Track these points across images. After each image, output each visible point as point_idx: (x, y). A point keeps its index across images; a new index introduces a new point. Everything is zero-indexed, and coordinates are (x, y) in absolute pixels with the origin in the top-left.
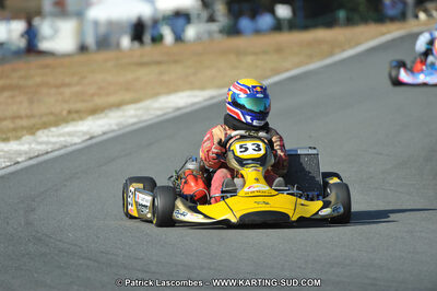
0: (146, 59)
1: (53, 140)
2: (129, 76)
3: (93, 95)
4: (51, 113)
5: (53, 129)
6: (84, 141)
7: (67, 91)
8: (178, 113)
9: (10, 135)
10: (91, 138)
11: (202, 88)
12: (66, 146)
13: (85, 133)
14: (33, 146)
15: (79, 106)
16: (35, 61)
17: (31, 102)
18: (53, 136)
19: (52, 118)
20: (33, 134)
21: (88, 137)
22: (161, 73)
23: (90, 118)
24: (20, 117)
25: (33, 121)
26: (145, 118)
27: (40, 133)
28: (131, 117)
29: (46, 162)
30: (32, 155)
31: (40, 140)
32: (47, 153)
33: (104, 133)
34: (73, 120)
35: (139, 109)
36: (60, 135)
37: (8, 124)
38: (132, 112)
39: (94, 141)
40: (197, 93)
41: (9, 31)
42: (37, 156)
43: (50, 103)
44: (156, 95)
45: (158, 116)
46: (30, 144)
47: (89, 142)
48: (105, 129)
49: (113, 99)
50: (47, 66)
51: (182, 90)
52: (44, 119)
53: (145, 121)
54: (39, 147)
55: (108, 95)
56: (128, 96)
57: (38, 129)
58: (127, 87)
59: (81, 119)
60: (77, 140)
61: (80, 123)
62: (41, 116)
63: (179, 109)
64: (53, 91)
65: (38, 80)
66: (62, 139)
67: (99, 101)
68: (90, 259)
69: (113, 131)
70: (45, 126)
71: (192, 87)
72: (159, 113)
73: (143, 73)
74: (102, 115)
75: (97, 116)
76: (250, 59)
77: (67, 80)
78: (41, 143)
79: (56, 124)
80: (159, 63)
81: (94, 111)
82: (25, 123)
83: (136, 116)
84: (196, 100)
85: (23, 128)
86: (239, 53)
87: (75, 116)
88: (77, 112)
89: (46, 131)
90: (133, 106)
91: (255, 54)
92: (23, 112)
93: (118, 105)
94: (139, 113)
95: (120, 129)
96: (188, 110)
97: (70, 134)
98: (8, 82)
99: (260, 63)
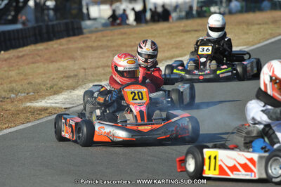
0: (188, 28)
2: (178, 40)
9: (102, 77)
37: (101, 70)
41: (100, 10)
49: (167, 54)
50: (125, 33)
56: (177, 52)
64: (129, 49)
65: (119, 42)
68: (155, 157)
76: (257, 27)
77: (137, 42)
80: (196, 31)
86: (249, 24)
91: (260, 24)
98: (100, 44)
99: (262, 30)
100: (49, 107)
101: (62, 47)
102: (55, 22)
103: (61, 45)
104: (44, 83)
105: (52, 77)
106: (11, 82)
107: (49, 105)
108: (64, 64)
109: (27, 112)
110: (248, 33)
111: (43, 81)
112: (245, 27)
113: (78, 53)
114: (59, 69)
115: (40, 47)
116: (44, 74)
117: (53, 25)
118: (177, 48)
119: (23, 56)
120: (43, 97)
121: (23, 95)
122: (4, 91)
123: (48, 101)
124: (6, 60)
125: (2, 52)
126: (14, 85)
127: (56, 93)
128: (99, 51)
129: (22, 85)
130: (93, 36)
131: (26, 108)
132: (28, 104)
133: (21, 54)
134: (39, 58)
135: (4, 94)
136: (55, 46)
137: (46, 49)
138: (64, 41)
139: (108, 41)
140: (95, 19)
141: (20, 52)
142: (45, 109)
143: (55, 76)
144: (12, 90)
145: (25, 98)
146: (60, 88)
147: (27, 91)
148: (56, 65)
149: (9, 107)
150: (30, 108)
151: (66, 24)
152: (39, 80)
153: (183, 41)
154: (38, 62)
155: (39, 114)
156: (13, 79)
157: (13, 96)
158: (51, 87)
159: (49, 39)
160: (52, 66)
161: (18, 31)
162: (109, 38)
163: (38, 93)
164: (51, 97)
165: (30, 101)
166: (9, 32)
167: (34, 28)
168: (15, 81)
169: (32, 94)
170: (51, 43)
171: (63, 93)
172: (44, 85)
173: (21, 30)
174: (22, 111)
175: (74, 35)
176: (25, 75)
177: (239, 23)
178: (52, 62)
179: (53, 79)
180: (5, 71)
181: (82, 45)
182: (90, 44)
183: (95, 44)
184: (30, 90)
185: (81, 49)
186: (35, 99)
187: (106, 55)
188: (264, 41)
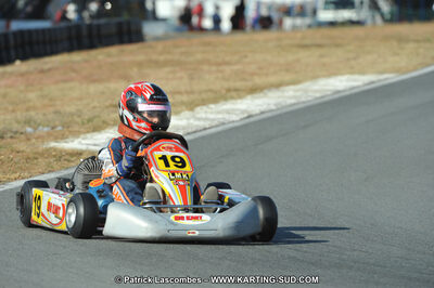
0: (307, 42)
1: (212, 116)
2: (290, 57)
3: (253, 74)
4: (211, 91)
5: (212, 106)
6: (241, 119)
7: (228, 70)
8: (336, 96)
10: (249, 117)
11: (362, 72)
12: (223, 124)
13: (243, 112)
14: (192, 121)
15: (239, 84)
16: (197, 38)
17: (191, 78)
18: (212, 113)
19: (211, 95)
20: (192, 109)
21: (246, 115)
22: (322, 56)
23: (249, 97)
24: (179, 93)
25: (192, 97)
26: (303, 99)
27: (198, 109)
28: (290, 98)
29: (203, 138)
30: (190, 131)
31: (198, 116)
32: (205, 129)
33: (262, 113)
34: (232, 98)
35: (298, 91)
36: (219, 113)
38: (291, 93)
39: (252, 120)
40: (356, 77)
41: (173, 7)
42: (195, 132)
43: (210, 80)
44: (315, 77)
45: (317, 98)
46: (188, 119)
47: (247, 121)
48: (264, 108)
49: (273, 79)
50: (209, 44)
51: (342, 74)
52: (204, 96)
53: (304, 102)
54: (197, 123)
55: (267, 75)
56: (287, 77)
57: (198, 105)
58: (288, 68)
59: (240, 97)
60: (234, 118)
61: (239, 101)
62: (200, 93)
63: (339, 92)
64: (214, 68)
65: (199, 56)
66: (220, 116)
67: (258, 81)
69: (272, 111)
70: (204, 102)
71: (352, 71)
72: (318, 95)
73: (303, 55)
74: (261, 95)
75: (255, 95)
76: (411, 46)
77: (227, 59)
78: (199, 119)
79: (215, 101)
80: (319, 46)
81: (254, 90)
82: (185, 98)
83: (295, 97)
84: (355, 84)
85: (183, 103)
86: (401, 40)
87: (234, 94)
88: (236, 90)
89: (205, 108)
90: (292, 87)
91: (417, 41)
92: (183, 89)
93: (278, 86)
94: (298, 94)
95: (278, 109)
96: (348, 93)
97: (228, 112)
98: (169, 57)
99: (421, 50)
100: (85, 151)
101: (110, 60)
102: (102, 21)
103: (109, 55)
104: (79, 113)
105: (92, 105)
106: (28, 110)
107: (84, 147)
108: (113, 85)
109: (50, 156)
110: (398, 55)
111: (78, 110)
112: (395, 44)
113: (135, 70)
114: (103, 93)
115: (77, 57)
116: (80, 99)
117: (99, 26)
118: (287, 71)
119: (50, 70)
120: (76, 134)
121: (46, 129)
122: (18, 122)
123: (83, 142)
124: (22, 75)
125: (18, 62)
126: (32, 113)
127: (97, 129)
128: (167, 69)
129: (44, 115)
130: (160, 46)
131: (48, 150)
132: (53, 144)
133: (46, 67)
134: (73, 75)
135: (16, 127)
136: (100, 57)
137: (86, 61)
138: (114, 50)
139: (182, 53)
140: (164, 20)
141: (46, 63)
142: (79, 154)
143: (96, 104)
144: (28, 122)
145: (49, 134)
146: (104, 122)
147: (52, 124)
148: (100, 87)
149: (22, 146)
150: (55, 149)
151: (120, 25)
152: (71, 109)
153: (298, 61)
154: (71, 80)
155: (69, 161)
156: (31, 104)
157: (29, 130)
158: (90, 120)
159: (92, 46)
160: (93, 88)
161: (43, 31)
162: (183, 49)
163: (69, 128)
164: (89, 135)
165: (56, 139)
166: (30, 32)
167: (69, 29)
168: (35, 108)
169: (59, 128)
170: (94, 53)
171: (107, 130)
172: (79, 116)
173: (49, 30)
174: (42, 154)
175: (131, 41)
176: (51, 100)
177: (387, 38)
178: (94, 81)
179: (94, 108)
180: (21, 92)
181: (141, 58)
182: (154, 57)
183: (162, 58)
184: (57, 123)
185: (140, 65)
186: (63, 137)
187: (179, 75)
188: (423, 68)
